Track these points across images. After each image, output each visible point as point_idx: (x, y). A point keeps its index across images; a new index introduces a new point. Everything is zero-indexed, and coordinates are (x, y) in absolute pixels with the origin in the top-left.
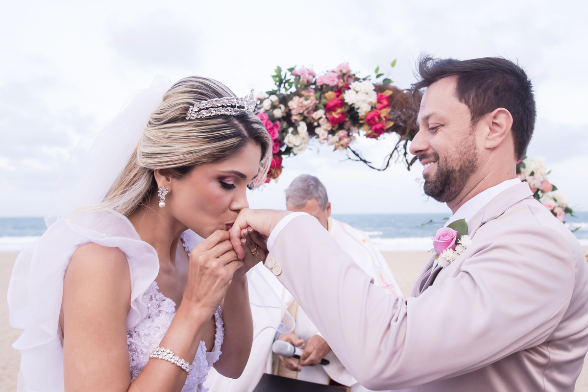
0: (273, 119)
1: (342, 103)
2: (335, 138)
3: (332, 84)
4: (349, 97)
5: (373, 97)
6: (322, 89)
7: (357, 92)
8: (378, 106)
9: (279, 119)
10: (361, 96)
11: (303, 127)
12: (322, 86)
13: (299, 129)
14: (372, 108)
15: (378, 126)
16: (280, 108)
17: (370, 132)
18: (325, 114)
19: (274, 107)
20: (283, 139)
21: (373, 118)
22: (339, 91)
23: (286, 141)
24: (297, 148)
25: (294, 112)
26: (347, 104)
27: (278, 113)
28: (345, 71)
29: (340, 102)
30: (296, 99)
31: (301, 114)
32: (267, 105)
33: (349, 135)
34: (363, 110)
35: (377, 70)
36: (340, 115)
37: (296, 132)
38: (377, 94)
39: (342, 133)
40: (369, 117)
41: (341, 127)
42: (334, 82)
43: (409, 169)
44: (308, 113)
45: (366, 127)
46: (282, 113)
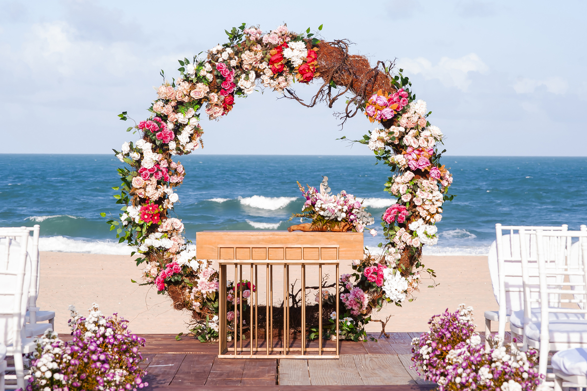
0: (230, 68)
1: (282, 57)
2: (276, 83)
3: (274, 42)
4: (287, 53)
5: (305, 54)
6: (267, 47)
7: (292, 49)
8: (309, 60)
9: (234, 67)
10: (296, 52)
11: (252, 75)
12: (267, 44)
13: (250, 76)
14: (303, 61)
15: (308, 75)
16: (235, 59)
17: (302, 79)
18: (268, 65)
19: (230, 58)
20: (238, 83)
21: (304, 70)
22: (280, 48)
23: (239, 84)
24: (248, 90)
25: (244, 62)
26: (285, 58)
27: (233, 63)
28: (283, 33)
29: (280, 57)
30: (247, 52)
31: (251, 64)
32: (225, 56)
33: (286, 80)
34: (297, 63)
35: (308, 30)
36: (280, 67)
37: (247, 79)
38: (308, 50)
39: (281, 79)
40: (301, 68)
41: (280, 74)
42: (276, 41)
43: (330, 106)
44: (255, 64)
45: (299, 75)
46: (237, 63)
